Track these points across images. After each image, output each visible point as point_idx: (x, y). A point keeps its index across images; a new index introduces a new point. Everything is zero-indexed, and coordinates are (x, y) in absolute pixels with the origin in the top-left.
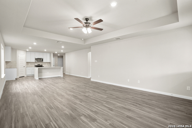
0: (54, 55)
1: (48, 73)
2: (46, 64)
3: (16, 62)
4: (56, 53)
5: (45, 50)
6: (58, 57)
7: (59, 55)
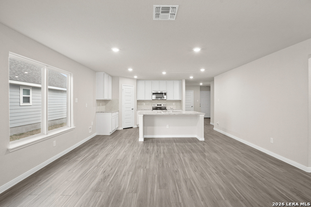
0: (190, 85)
1: (167, 127)
2: (174, 104)
3: (118, 100)
4: (191, 77)
5: (164, 73)
6: (202, 88)
7: (201, 84)
